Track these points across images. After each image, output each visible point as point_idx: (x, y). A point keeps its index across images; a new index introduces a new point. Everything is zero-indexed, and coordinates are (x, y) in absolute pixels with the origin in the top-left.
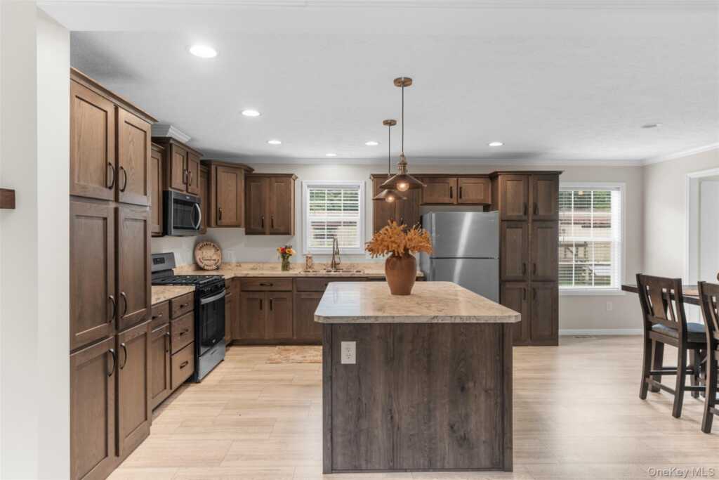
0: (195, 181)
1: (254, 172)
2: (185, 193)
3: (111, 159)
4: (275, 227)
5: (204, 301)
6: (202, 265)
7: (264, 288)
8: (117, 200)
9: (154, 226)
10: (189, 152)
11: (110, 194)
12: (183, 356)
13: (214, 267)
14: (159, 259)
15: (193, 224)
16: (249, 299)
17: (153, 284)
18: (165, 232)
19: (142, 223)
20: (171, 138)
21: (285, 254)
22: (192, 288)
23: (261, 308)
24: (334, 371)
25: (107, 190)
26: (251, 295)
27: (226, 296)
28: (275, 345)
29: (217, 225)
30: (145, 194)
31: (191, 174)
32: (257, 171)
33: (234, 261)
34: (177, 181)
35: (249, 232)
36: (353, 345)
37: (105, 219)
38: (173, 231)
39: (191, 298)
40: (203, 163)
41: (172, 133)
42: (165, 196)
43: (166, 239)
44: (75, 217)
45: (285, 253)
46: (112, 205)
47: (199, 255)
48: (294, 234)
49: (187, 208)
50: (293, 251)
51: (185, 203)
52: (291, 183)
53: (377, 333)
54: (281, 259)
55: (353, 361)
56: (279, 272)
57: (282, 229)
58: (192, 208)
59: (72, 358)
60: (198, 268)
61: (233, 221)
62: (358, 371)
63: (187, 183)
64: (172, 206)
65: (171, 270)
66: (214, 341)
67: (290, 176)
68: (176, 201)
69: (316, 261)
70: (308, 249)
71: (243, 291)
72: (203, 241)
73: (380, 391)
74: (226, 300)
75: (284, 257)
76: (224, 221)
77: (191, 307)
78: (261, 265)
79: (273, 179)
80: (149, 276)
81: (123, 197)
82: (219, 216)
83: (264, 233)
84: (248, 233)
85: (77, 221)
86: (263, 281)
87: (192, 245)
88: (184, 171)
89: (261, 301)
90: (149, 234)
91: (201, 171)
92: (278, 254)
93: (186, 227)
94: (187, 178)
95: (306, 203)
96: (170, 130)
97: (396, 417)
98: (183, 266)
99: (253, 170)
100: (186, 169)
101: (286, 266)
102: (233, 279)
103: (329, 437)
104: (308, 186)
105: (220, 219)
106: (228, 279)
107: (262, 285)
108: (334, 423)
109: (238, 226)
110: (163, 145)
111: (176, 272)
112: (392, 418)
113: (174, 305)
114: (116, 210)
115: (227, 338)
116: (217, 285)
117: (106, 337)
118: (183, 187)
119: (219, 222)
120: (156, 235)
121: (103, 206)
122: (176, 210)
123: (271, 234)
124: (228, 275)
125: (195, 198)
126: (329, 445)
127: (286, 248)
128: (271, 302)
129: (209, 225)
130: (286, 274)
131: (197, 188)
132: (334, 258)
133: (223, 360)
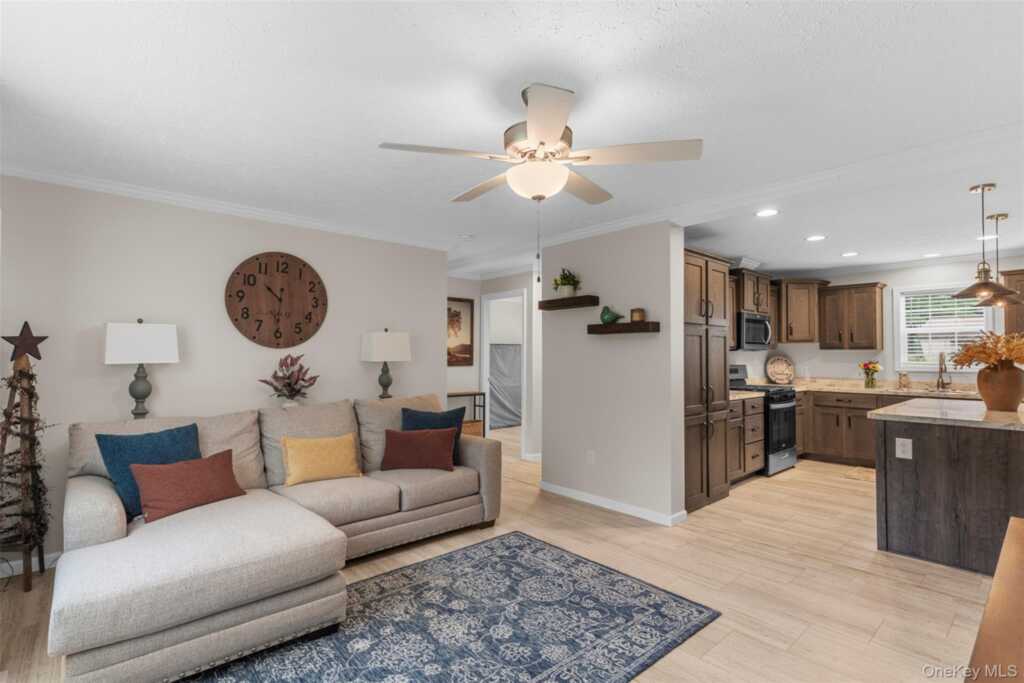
0: (765, 300)
1: (830, 285)
2: (756, 313)
3: (704, 298)
4: (855, 340)
5: (774, 406)
6: (773, 379)
7: (840, 404)
8: (707, 323)
9: (731, 342)
10: (759, 276)
11: (702, 320)
12: (754, 449)
13: (787, 381)
14: (734, 370)
15: (763, 338)
16: (823, 414)
17: (732, 389)
18: (738, 346)
19: (722, 340)
20: (742, 269)
21: (869, 370)
22: (763, 394)
23: (838, 424)
24: (888, 463)
25: (701, 318)
26: (825, 411)
27: (797, 408)
28: (855, 465)
29: (788, 340)
30: (725, 317)
31: (761, 296)
32: (834, 283)
33: (808, 375)
34: (749, 303)
35: (824, 346)
36: (909, 442)
37: (701, 337)
38: (745, 346)
39: (761, 402)
40: (773, 283)
41: (745, 264)
42: (739, 317)
43: (740, 352)
44: (686, 335)
45: (868, 368)
46: (705, 327)
47: (771, 369)
48: (882, 348)
49: (757, 326)
50: (879, 367)
51: (755, 321)
52: (875, 292)
53: (937, 435)
54: (863, 376)
55: (909, 456)
56: (861, 388)
57: (864, 342)
58: (763, 326)
59: (686, 421)
60: (770, 381)
61: (806, 336)
62: (914, 466)
63: (757, 305)
64: (744, 325)
65: (743, 380)
66: (784, 445)
67: (875, 285)
68: (748, 321)
69: (913, 379)
70: (902, 366)
71: (817, 406)
72: (776, 355)
73: (941, 489)
74: (797, 412)
75: (867, 374)
76: (796, 336)
77: (761, 410)
78: (841, 382)
79: (853, 291)
80: (728, 384)
81: (711, 321)
82: (790, 331)
83: (841, 348)
84: (822, 348)
85: (690, 338)
86: (840, 397)
87: (764, 359)
88: (754, 294)
89: (838, 417)
90: (728, 348)
91: (772, 291)
92: (862, 371)
93: (758, 342)
94: (758, 299)
95: (898, 313)
96: (743, 262)
97: (963, 517)
98: (754, 377)
99: (829, 282)
100: (757, 293)
101: (870, 383)
102: (805, 393)
103: (883, 519)
104: (902, 294)
105: (791, 334)
106: (800, 392)
107: (838, 400)
108: (889, 508)
109: (811, 341)
110: (737, 275)
111: (749, 382)
112: (957, 516)
113: (747, 404)
114: (707, 331)
115: (799, 448)
116: (787, 396)
117: (700, 414)
118: (754, 308)
119: (790, 337)
120: (732, 349)
121: (699, 328)
122: (748, 329)
123: (851, 348)
124: (799, 388)
125: (765, 317)
126: (884, 525)
127: (870, 363)
128: (849, 419)
129: (779, 340)
130: (870, 391)
131: (767, 307)
132: (941, 377)
133: (793, 467)
